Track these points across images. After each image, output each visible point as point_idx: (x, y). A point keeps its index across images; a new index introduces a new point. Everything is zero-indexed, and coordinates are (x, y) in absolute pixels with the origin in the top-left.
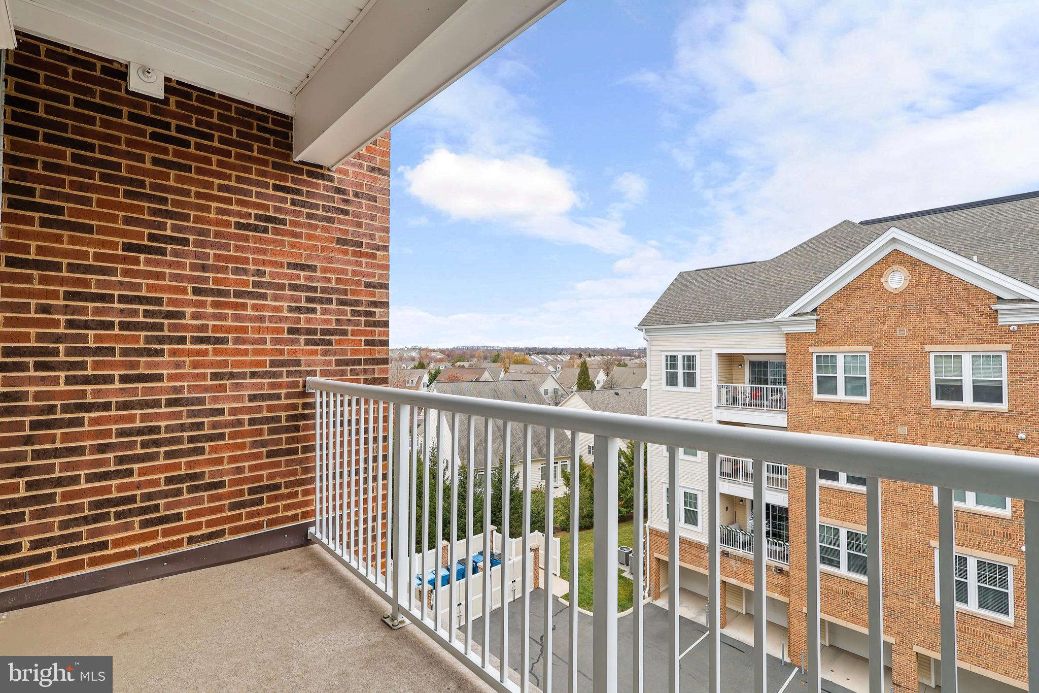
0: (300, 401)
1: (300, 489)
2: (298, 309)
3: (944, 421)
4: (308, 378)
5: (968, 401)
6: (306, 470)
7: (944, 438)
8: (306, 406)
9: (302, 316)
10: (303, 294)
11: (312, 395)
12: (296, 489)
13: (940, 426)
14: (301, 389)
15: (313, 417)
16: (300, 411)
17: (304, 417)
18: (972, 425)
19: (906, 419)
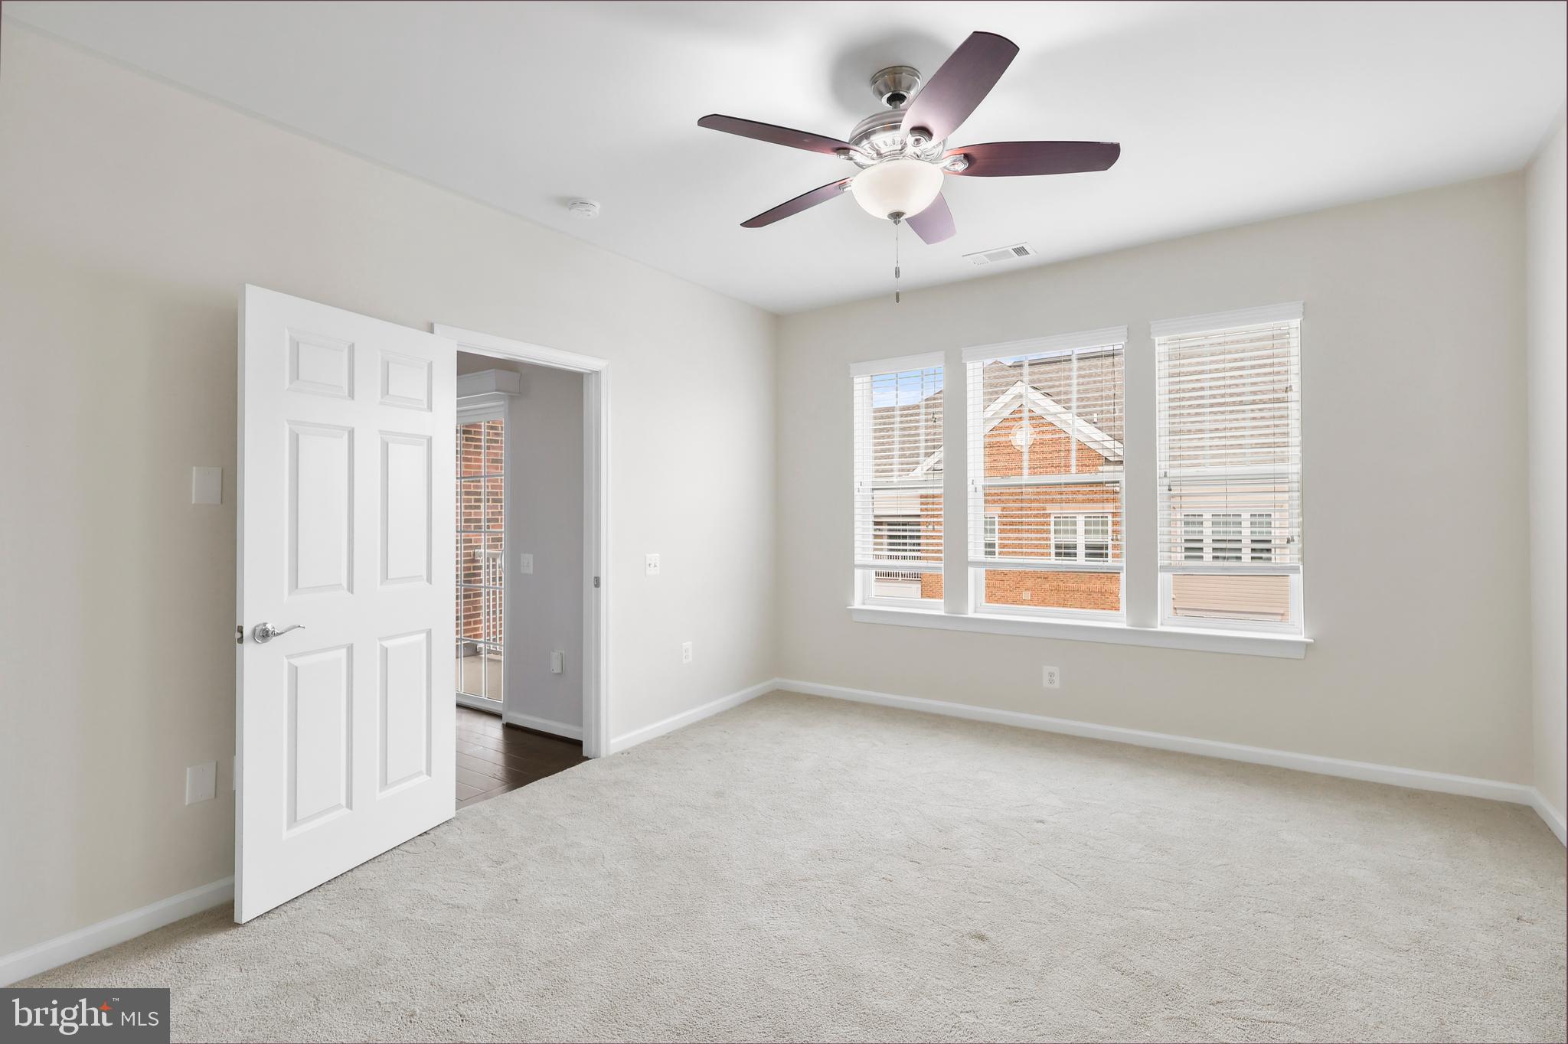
0: (472, 565)
1: (472, 620)
2: (470, 507)
3: (1061, 584)
4: (476, 550)
5: (1081, 560)
6: (475, 609)
7: (1061, 601)
8: (475, 568)
9: (472, 511)
10: (473, 497)
11: (478, 561)
12: (469, 620)
13: (1058, 590)
14: (472, 557)
15: (479, 575)
16: (472, 571)
17: (474, 575)
18: (1084, 587)
19: (1029, 583)
